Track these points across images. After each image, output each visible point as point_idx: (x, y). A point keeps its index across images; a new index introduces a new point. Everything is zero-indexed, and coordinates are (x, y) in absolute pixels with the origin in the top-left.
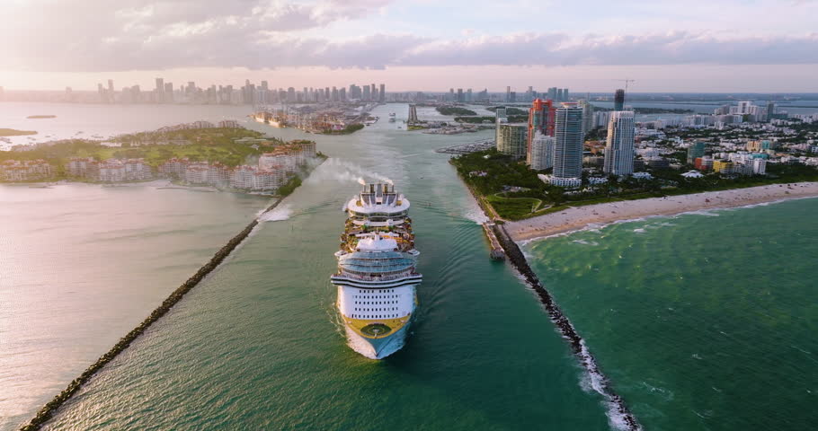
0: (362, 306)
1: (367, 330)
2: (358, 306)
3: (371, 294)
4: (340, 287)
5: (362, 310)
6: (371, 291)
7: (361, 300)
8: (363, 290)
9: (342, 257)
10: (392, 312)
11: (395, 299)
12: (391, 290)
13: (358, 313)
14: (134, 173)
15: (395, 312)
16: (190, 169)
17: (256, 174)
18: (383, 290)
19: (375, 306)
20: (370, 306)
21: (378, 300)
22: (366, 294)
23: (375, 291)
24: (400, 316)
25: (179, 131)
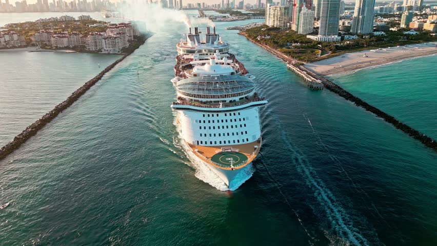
0: (207, 131)
1: (218, 160)
2: (203, 131)
3: (215, 118)
4: (181, 112)
5: (208, 135)
6: (215, 114)
7: (205, 125)
8: (206, 114)
9: (179, 83)
10: (241, 137)
11: (242, 123)
12: (237, 113)
13: (204, 139)
14: (12, 42)
15: (245, 137)
16: (54, 37)
17: (105, 39)
18: (228, 114)
19: (221, 131)
20: (217, 131)
21: (225, 124)
22: (211, 118)
23: (219, 114)
24: (251, 141)
25: (51, 22)
